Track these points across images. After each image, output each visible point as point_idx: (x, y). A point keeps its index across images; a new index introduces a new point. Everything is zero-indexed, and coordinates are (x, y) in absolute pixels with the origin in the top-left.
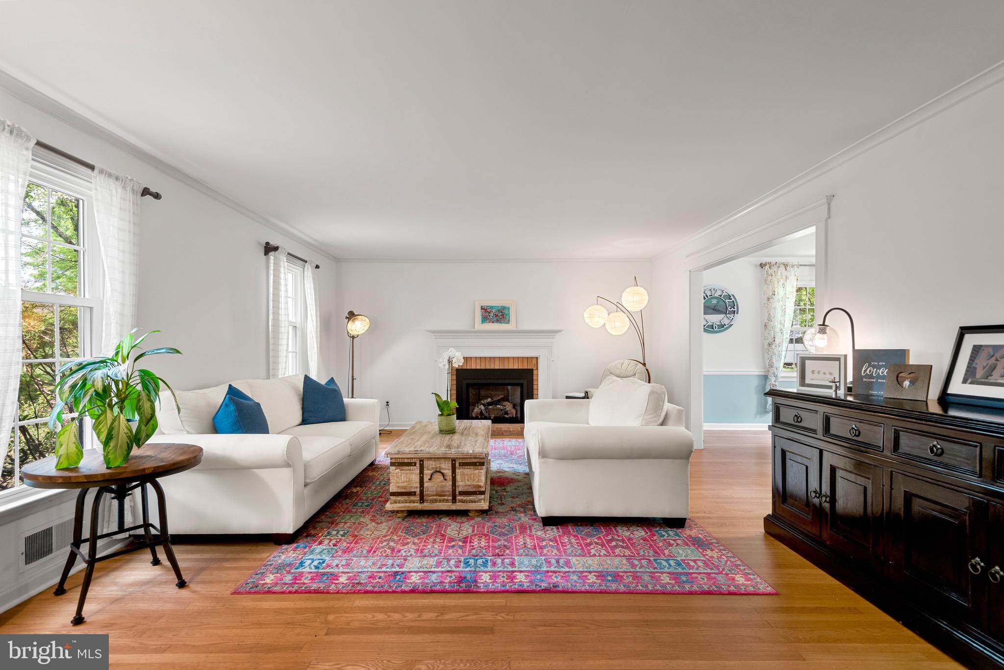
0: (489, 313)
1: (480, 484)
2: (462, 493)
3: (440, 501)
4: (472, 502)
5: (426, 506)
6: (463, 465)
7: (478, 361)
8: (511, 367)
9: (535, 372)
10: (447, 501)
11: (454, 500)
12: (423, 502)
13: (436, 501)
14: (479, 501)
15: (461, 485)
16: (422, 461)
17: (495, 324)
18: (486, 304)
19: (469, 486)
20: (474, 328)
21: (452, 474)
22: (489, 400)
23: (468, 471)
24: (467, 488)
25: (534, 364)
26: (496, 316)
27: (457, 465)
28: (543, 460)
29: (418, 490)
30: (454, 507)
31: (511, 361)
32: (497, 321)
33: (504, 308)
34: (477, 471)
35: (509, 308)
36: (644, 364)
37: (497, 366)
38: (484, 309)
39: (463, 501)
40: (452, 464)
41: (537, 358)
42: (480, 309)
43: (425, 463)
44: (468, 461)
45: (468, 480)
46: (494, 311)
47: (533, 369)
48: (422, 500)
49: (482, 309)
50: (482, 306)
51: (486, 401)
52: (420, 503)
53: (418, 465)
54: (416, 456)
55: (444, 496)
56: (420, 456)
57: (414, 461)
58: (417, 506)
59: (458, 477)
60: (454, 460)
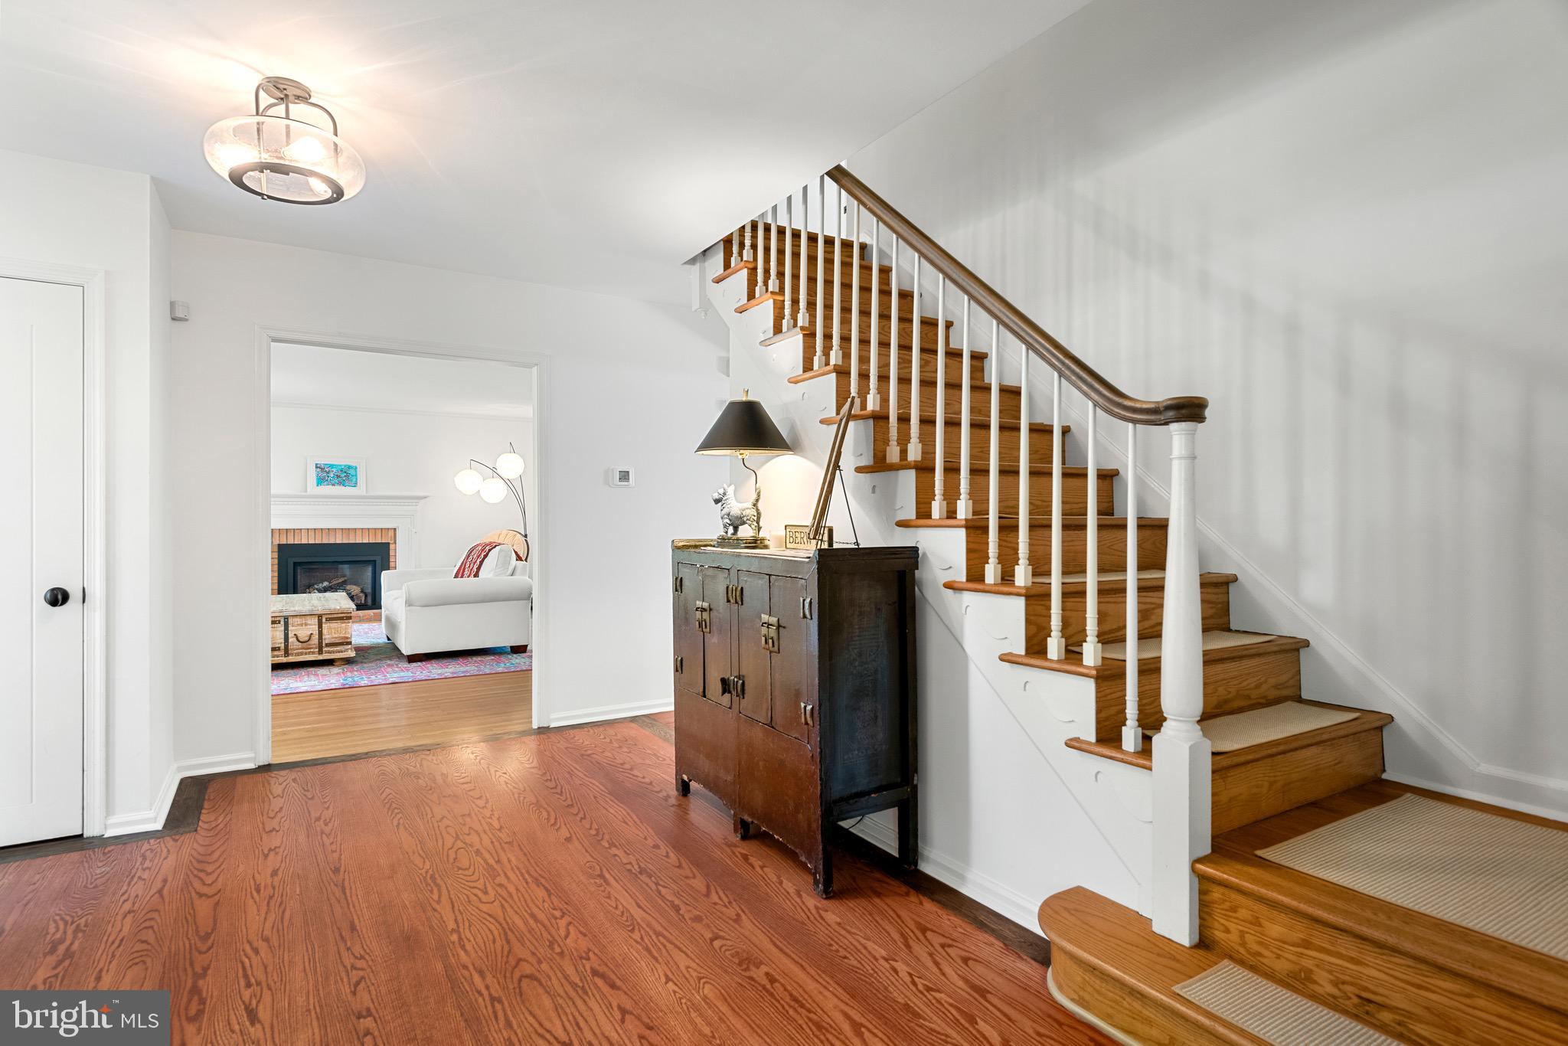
0: (328, 473)
1: (347, 635)
2: (327, 645)
3: (306, 654)
4: (339, 652)
5: (292, 659)
6: (329, 620)
7: (311, 533)
8: (359, 541)
9: (392, 547)
10: (313, 653)
11: (320, 652)
12: (288, 656)
13: (302, 654)
14: (346, 650)
15: (328, 637)
16: (286, 618)
17: (337, 487)
18: (322, 461)
19: (336, 638)
20: (306, 491)
21: (319, 629)
22: (326, 584)
23: (334, 625)
24: (333, 640)
25: (391, 537)
26: (338, 476)
27: (324, 620)
28: (409, 608)
29: (282, 646)
30: (321, 657)
31: (359, 533)
32: (340, 483)
33: (349, 467)
34: (344, 625)
35: (356, 468)
36: (526, 536)
37: (339, 540)
38: (320, 468)
39: (329, 652)
40: (319, 619)
41: (395, 529)
42: (314, 467)
43: (290, 621)
44: (335, 616)
45: (335, 633)
46: (334, 470)
47: (389, 543)
48: (287, 653)
49: (317, 467)
50: (316, 464)
51: (320, 585)
52: (285, 657)
53: (282, 623)
54: (281, 614)
55: (310, 648)
56: (285, 614)
57: (278, 619)
58: (284, 660)
59: (325, 631)
60: (320, 616)
